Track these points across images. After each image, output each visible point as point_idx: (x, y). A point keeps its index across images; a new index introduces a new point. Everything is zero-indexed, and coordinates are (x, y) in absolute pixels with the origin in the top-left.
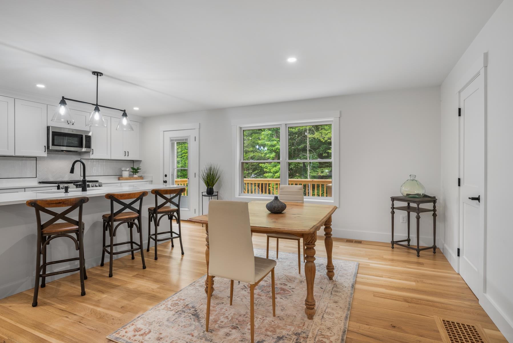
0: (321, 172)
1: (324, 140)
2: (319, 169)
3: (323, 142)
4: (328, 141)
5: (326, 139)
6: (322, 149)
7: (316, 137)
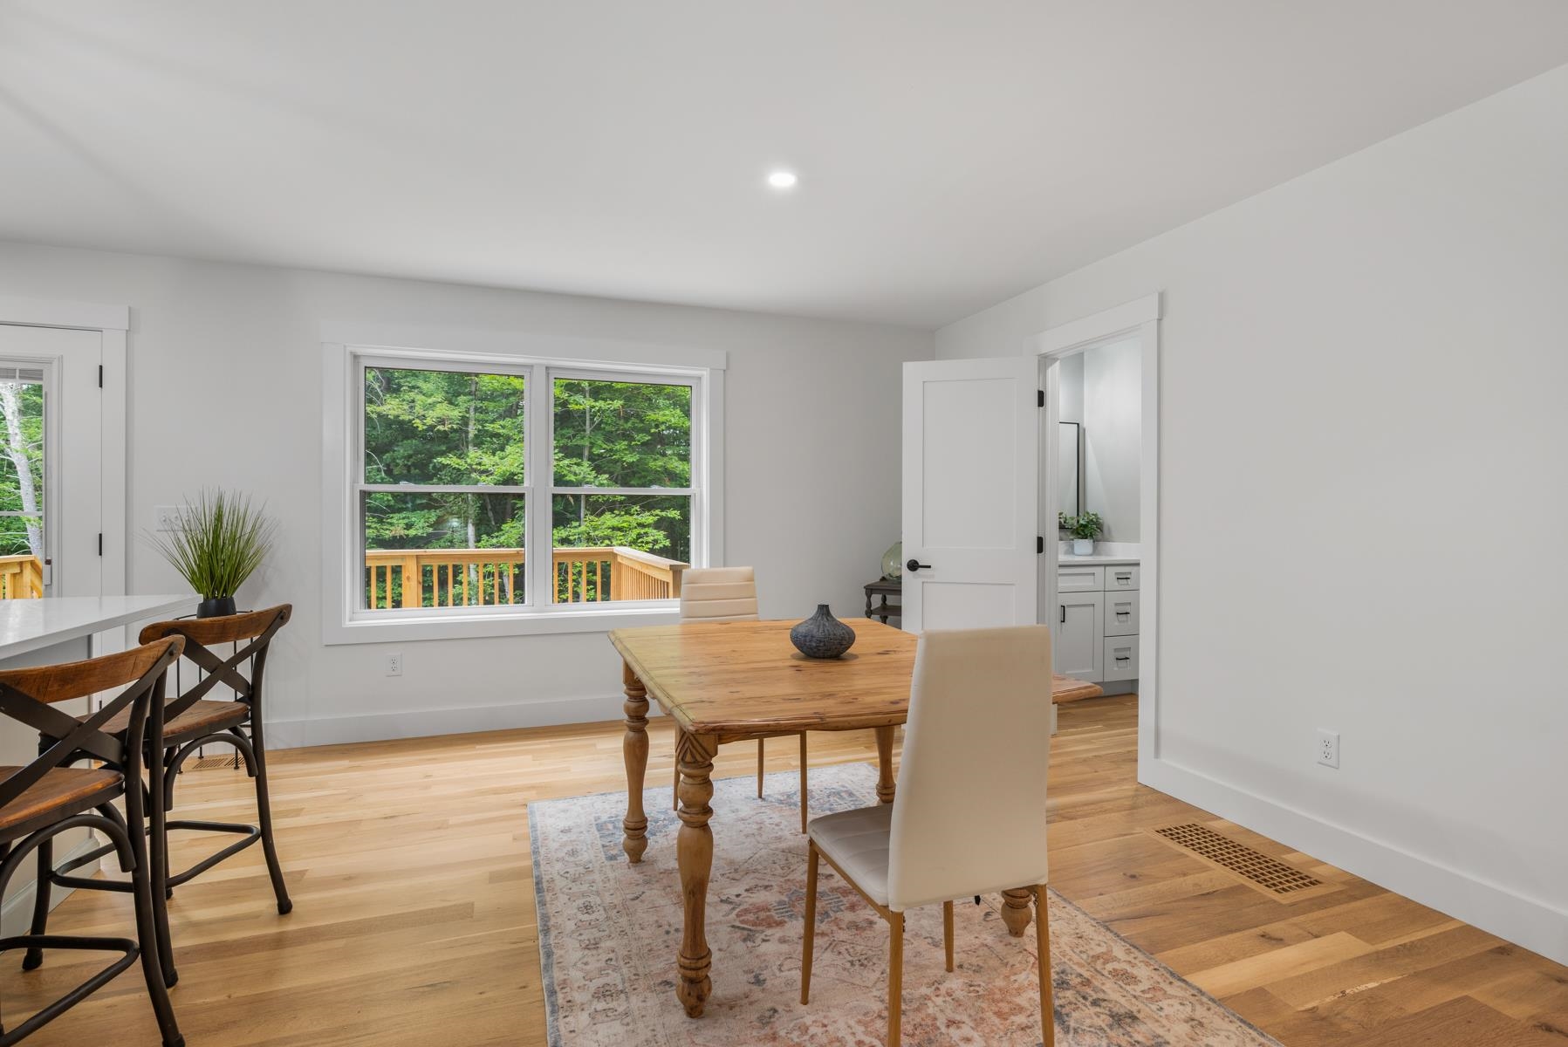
0: (407, 524)
1: (424, 424)
2: (397, 516)
3: (420, 429)
4: (438, 430)
5: (429, 421)
6: (402, 451)
7: (391, 412)
